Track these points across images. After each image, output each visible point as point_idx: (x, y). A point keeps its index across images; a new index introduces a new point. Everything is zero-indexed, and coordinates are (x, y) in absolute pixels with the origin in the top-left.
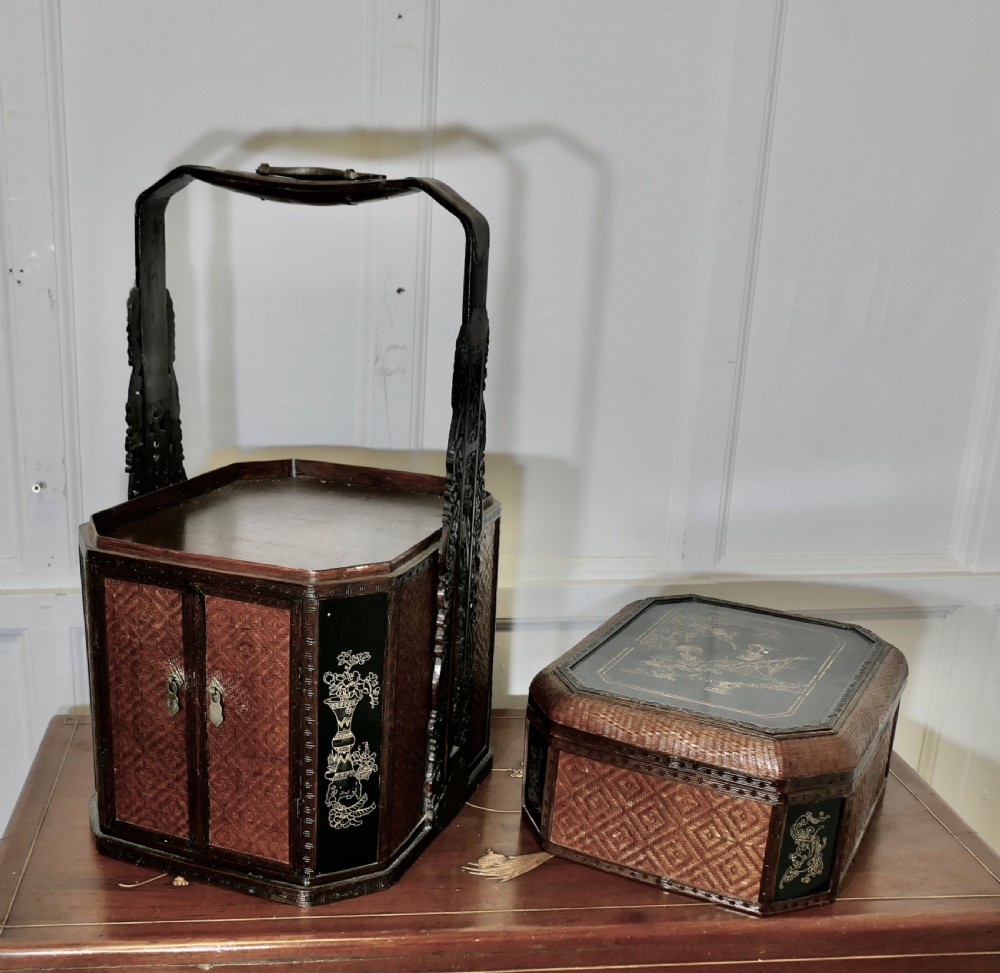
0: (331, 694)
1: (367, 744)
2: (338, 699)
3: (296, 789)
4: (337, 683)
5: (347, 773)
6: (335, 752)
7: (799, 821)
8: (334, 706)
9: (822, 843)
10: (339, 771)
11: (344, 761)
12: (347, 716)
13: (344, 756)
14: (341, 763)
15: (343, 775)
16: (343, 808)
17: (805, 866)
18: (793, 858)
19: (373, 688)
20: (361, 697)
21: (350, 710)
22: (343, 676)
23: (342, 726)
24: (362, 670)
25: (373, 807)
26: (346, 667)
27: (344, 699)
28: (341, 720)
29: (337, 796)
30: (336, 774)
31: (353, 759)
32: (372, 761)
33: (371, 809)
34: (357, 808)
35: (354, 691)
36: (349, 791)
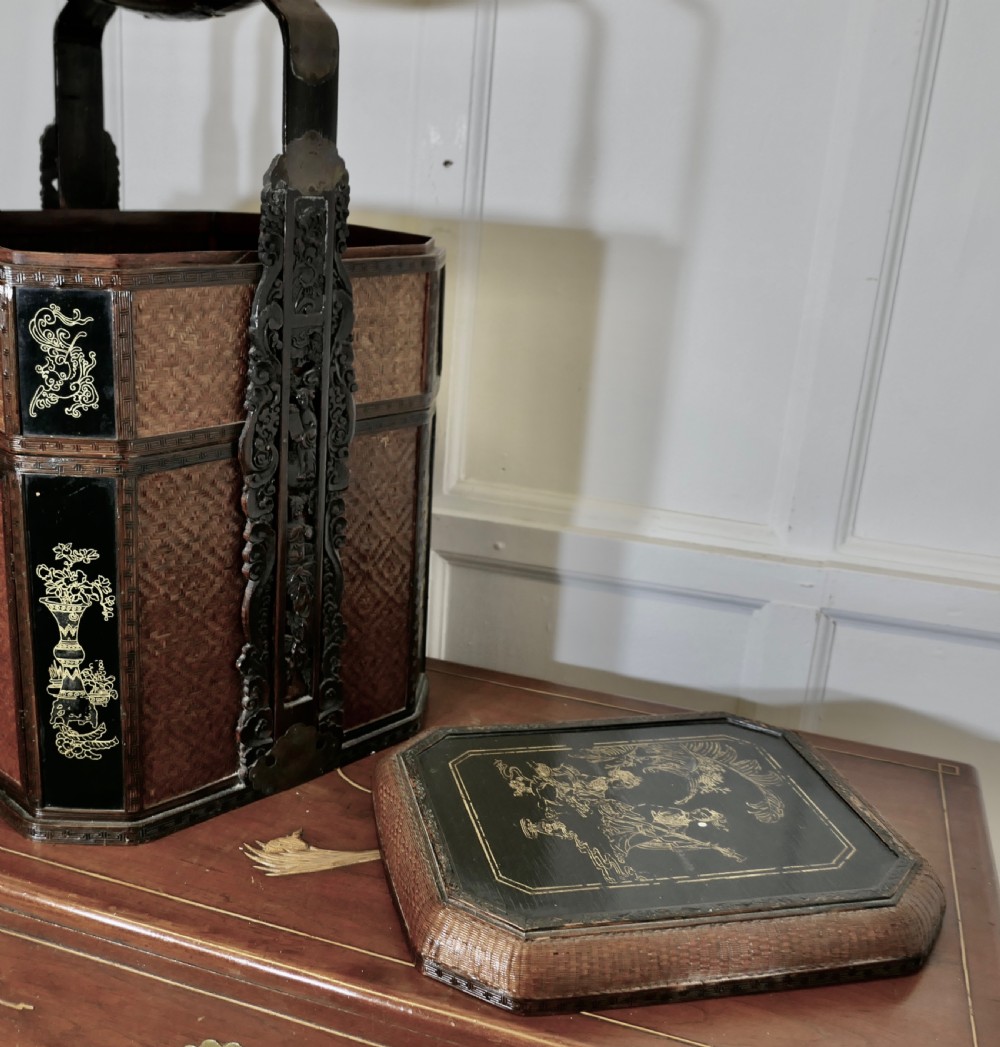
0: (47, 592)
1: (101, 662)
2: (58, 601)
3: (21, 702)
4: (55, 580)
5: (77, 693)
6: (59, 664)
8: (53, 608)
10: (66, 688)
11: (72, 678)
12: (71, 623)
13: (72, 671)
14: (68, 680)
15: (73, 695)
16: (74, 734)
19: (105, 596)
20: (90, 604)
21: (74, 616)
22: (62, 573)
23: (65, 634)
24: (91, 571)
25: (114, 741)
26: (66, 563)
27: (66, 600)
28: (64, 626)
29: (66, 717)
30: (62, 692)
31: (83, 678)
32: (110, 685)
33: (112, 743)
34: (94, 739)
35: (79, 594)
36: (80, 715)
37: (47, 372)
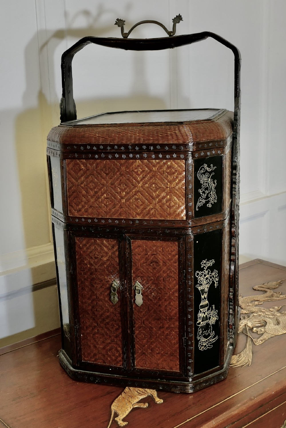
0: (198, 282)
1: (214, 306)
2: (201, 285)
4: (201, 276)
5: (206, 322)
6: (201, 312)
8: (200, 288)
10: (203, 321)
11: (205, 316)
12: (205, 292)
13: (204, 313)
15: (204, 323)
16: (205, 340)
19: (216, 277)
20: (211, 283)
21: (206, 290)
22: (203, 272)
23: (203, 298)
24: (211, 269)
26: (205, 268)
27: (204, 284)
28: (203, 295)
29: (202, 334)
30: (201, 323)
31: (208, 314)
32: (216, 314)
33: (216, 339)
34: (210, 339)
35: (208, 280)
36: (207, 331)
37: (202, 191)
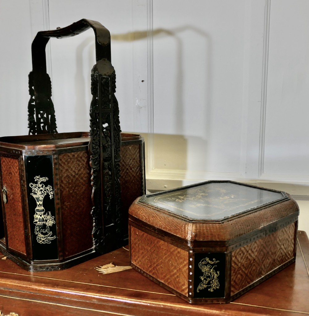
0: (33, 191)
1: (50, 212)
2: (36, 194)
3: (26, 227)
4: (35, 187)
5: (43, 222)
6: (37, 214)
7: (203, 261)
8: (35, 196)
9: (217, 274)
10: (39, 221)
11: (41, 218)
12: (40, 200)
13: (41, 216)
15: (41, 223)
16: (42, 236)
17: (209, 283)
18: (202, 278)
19: (50, 191)
20: (46, 194)
21: (41, 198)
22: (37, 185)
23: (39, 204)
24: (46, 184)
25: (55, 237)
26: (38, 182)
27: (39, 194)
28: (38, 202)
29: (39, 230)
32: (53, 219)
33: (54, 238)
34: (48, 237)
35: (42, 191)
36: (44, 230)
